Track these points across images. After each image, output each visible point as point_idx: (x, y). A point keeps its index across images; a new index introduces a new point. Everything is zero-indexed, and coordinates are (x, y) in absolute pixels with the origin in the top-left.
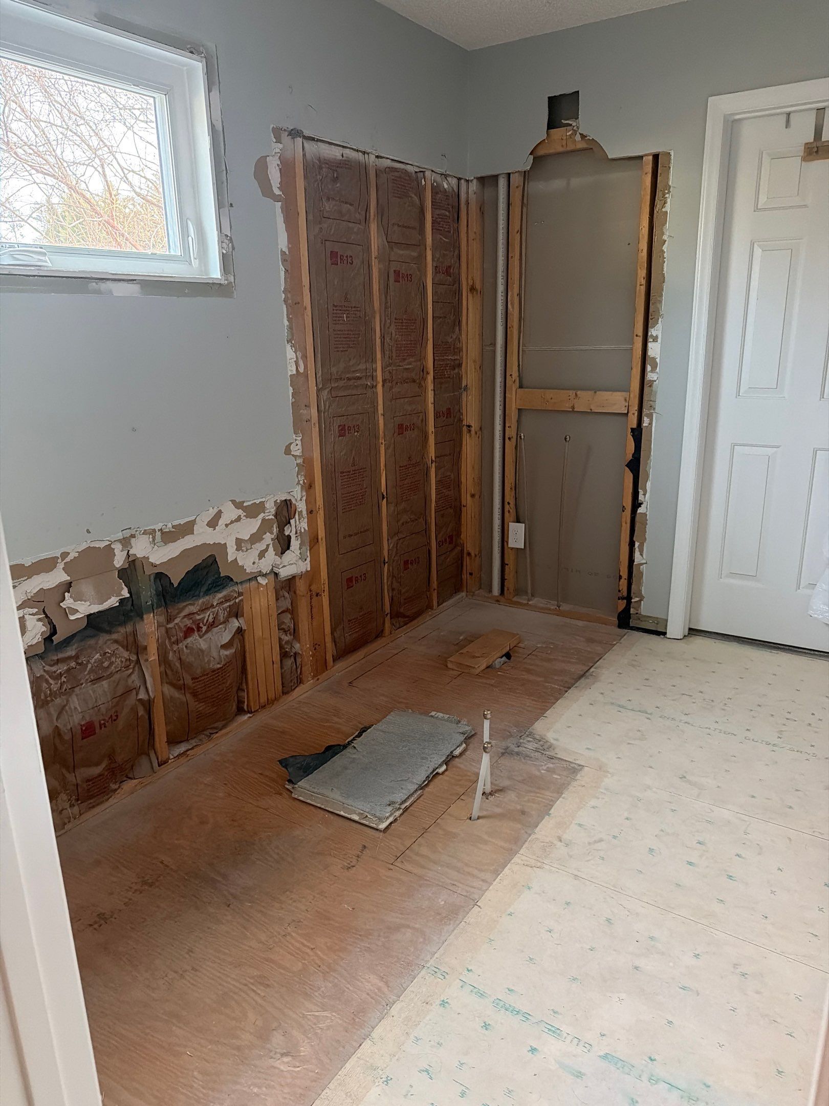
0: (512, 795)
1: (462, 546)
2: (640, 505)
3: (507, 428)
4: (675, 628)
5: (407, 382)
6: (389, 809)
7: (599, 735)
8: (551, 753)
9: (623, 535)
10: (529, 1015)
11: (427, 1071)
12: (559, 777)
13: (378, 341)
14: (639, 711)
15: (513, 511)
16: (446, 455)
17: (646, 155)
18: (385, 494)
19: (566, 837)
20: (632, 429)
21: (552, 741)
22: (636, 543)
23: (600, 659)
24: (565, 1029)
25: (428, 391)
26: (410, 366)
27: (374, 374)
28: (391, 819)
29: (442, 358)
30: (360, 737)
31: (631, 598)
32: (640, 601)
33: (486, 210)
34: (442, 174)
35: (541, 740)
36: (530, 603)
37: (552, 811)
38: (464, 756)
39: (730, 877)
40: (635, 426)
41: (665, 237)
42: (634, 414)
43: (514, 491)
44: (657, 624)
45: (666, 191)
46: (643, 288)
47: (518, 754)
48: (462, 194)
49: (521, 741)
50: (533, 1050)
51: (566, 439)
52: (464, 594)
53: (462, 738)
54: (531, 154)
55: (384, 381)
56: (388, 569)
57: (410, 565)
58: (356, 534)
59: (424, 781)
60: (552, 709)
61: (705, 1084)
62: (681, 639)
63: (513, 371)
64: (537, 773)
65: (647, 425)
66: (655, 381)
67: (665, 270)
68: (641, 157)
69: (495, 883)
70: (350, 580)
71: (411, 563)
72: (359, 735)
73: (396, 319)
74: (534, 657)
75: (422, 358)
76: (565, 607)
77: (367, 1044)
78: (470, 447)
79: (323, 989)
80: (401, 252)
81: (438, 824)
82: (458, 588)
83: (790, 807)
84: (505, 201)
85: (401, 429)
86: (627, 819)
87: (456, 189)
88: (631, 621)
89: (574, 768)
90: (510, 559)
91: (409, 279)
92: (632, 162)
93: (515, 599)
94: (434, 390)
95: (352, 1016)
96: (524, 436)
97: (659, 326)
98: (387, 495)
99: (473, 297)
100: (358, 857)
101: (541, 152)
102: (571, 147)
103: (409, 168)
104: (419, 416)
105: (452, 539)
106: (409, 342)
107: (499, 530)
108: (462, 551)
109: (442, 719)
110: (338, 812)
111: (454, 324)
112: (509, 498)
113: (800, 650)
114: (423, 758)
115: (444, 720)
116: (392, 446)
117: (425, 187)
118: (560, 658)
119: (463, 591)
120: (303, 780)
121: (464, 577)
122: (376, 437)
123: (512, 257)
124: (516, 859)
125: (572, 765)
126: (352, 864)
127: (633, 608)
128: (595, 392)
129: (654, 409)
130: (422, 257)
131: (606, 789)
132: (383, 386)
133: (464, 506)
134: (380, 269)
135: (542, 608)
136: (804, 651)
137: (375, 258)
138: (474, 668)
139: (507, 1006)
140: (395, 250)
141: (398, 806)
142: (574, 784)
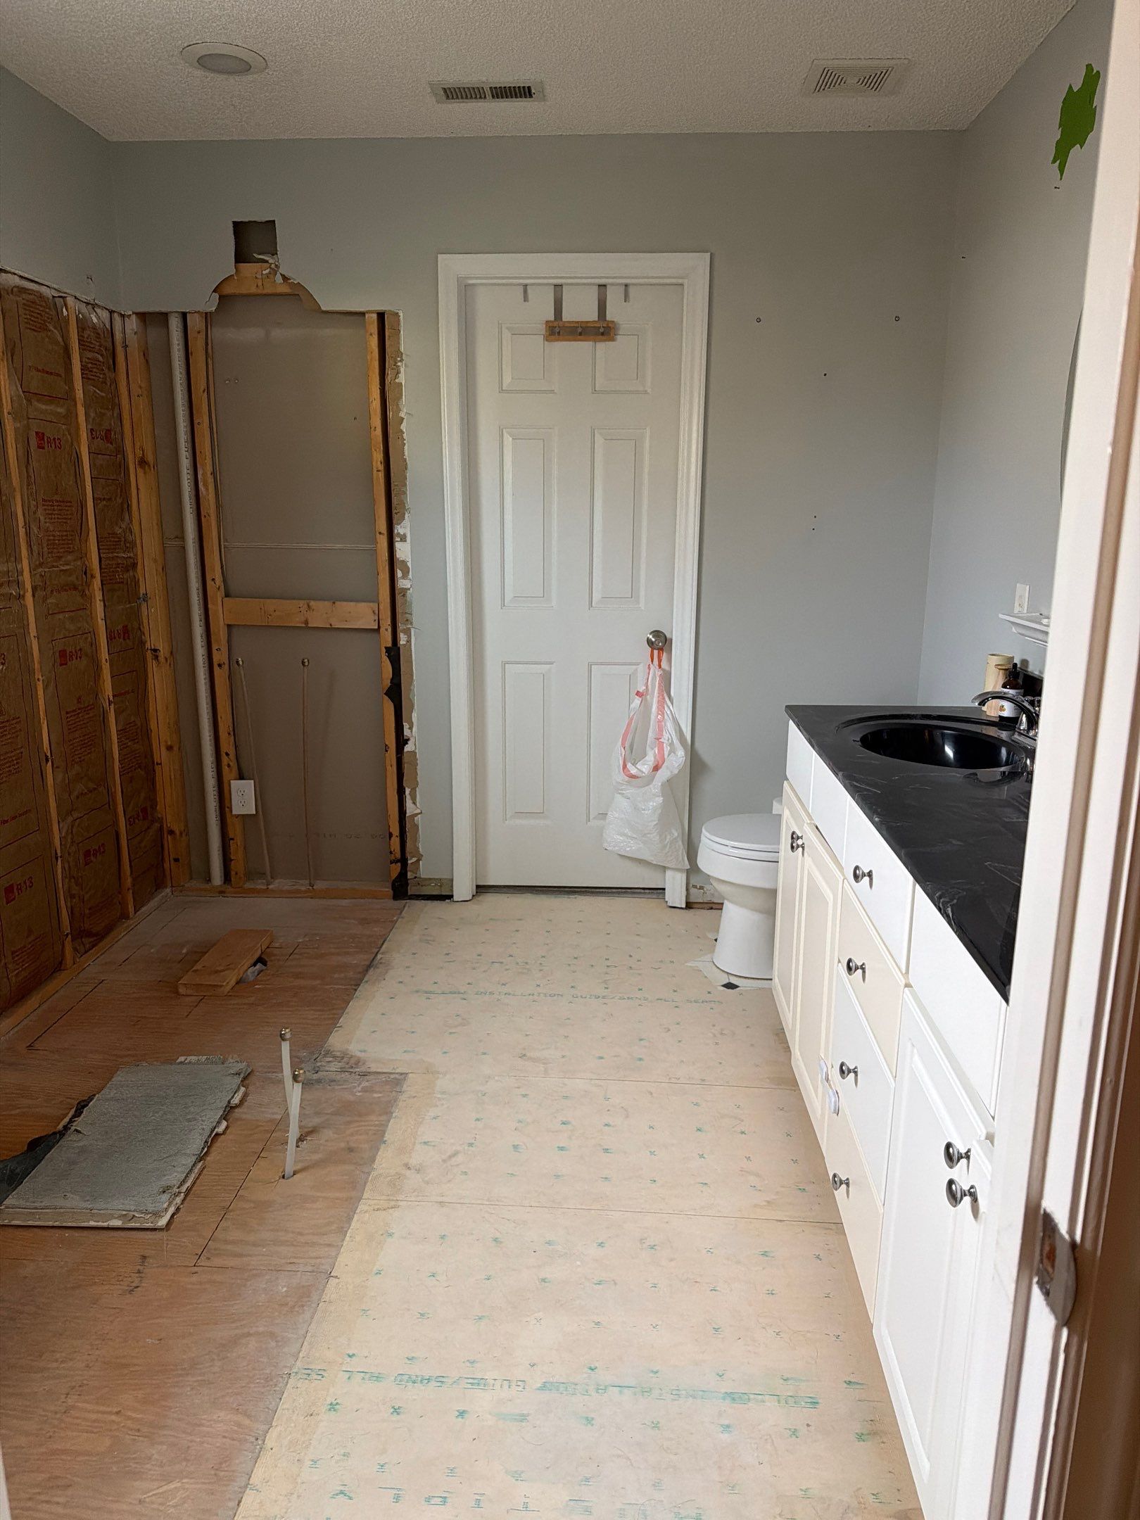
0: (328, 1134)
1: (161, 820)
2: (406, 741)
3: (214, 652)
4: (463, 889)
5: (66, 590)
6: (165, 1197)
7: (413, 1032)
8: (363, 1069)
9: (389, 784)
10: (443, 1377)
11: (342, 1492)
12: (380, 1095)
13: (22, 531)
14: (451, 993)
15: (234, 764)
16: (127, 692)
17: (372, 312)
18: (49, 754)
19: (413, 1162)
20: (386, 648)
21: (358, 1054)
22: (406, 789)
23: (384, 942)
24: (489, 1376)
25: (96, 601)
26: (68, 567)
27: (20, 578)
28: (172, 1210)
29: (111, 555)
30: (79, 1116)
31: (407, 860)
32: (418, 861)
33: (156, 359)
34: (88, 304)
35: (344, 1056)
36: (271, 887)
37: (387, 1137)
38: (246, 1104)
39: (606, 1151)
40: (390, 645)
41: (402, 415)
42: (387, 630)
43: (233, 737)
44: (441, 886)
45: (399, 359)
46: (381, 475)
47: (319, 1081)
48: (117, 333)
49: (319, 1064)
50: (462, 1414)
51: (303, 663)
52: (168, 890)
53: (238, 1080)
54: (215, 291)
55: (34, 589)
56: (63, 868)
57: (92, 858)
58: (14, 818)
59: (203, 1148)
60: (344, 1015)
61: (652, 1371)
62: (470, 900)
63: (215, 572)
64: (352, 1098)
65: (405, 643)
66: (409, 589)
67: (406, 453)
68: (363, 314)
69: (345, 1243)
70: (9, 890)
71: (95, 855)
72: (78, 1113)
73: (44, 500)
74: (297, 956)
75: (83, 556)
76: (319, 885)
77: (249, 1499)
78: (159, 681)
79: (156, 1456)
80: (44, 407)
81: (241, 1196)
82: (159, 885)
83: (640, 1059)
84: (182, 347)
85: (64, 658)
86: (478, 1120)
87: (108, 326)
88: (409, 888)
89: (395, 1079)
90: (235, 831)
91: (57, 444)
92: (348, 318)
93: (248, 885)
94: (104, 601)
95: (213, 1472)
96: (242, 661)
97: (406, 522)
98: (51, 756)
99: (145, 473)
100: (139, 1272)
101: (228, 290)
102: (268, 290)
103: (43, 290)
104: (87, 638)
105: (145, 813)
106: (65, 533)
107: (215, 793)
108: (161, 829)
109: (198, 1062)
110: (85, 1224)
111: (122, 511)
112: (227, 745)
113: (597, 890)
114: (189, 1120)
115: (202, 1063)
116: (52, 684)
117: (67, 320)
118: (333, 950)
119: (166, 887)
120: (10, 1197)
121: (167, 865)
122: (30, 671)
123: (199, 424)
124: (362, 1207)
125: (392, 1076)
126: (134, 1285)
127: (410, 871)
128: (334, 603)
129: (411, 623)
130: (71, 416)
131: (444, 1093)
132: (34, 596)
133: (157, 764)
134: (16, 430)
135: (289, 892)
136: (601, 890)
137: (9, 413)
138: (221, 986)
139: (414, 1378)
140: (35, 403)
141: (177, 1190)
142: (403, 1097)
